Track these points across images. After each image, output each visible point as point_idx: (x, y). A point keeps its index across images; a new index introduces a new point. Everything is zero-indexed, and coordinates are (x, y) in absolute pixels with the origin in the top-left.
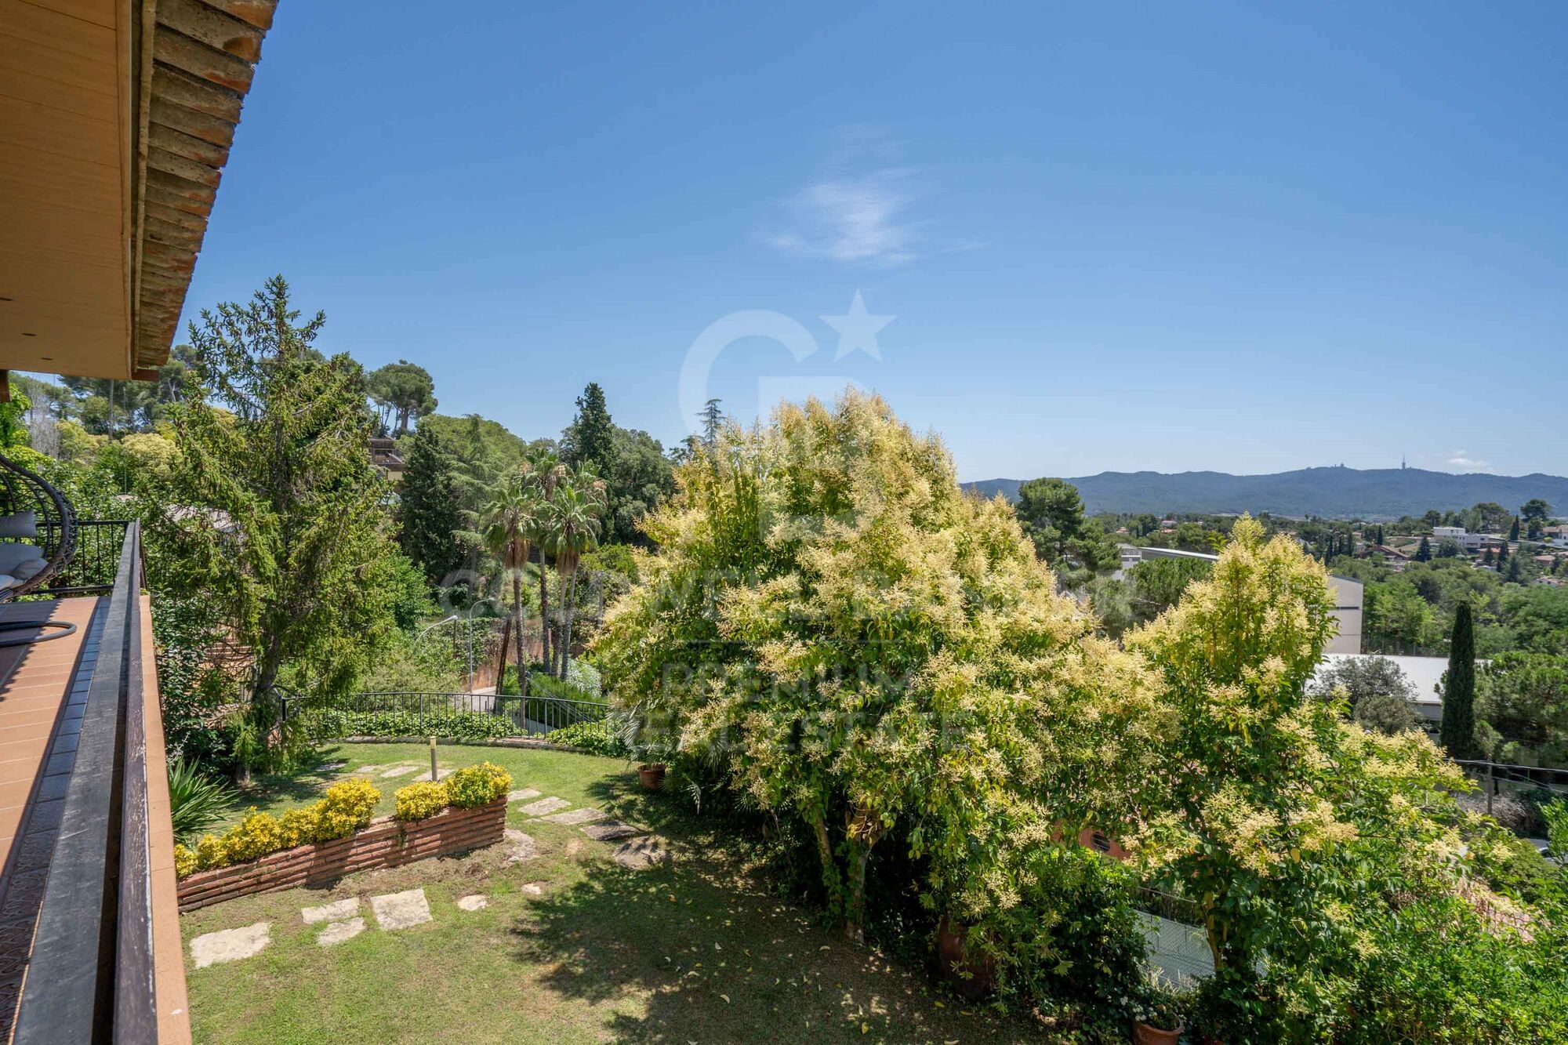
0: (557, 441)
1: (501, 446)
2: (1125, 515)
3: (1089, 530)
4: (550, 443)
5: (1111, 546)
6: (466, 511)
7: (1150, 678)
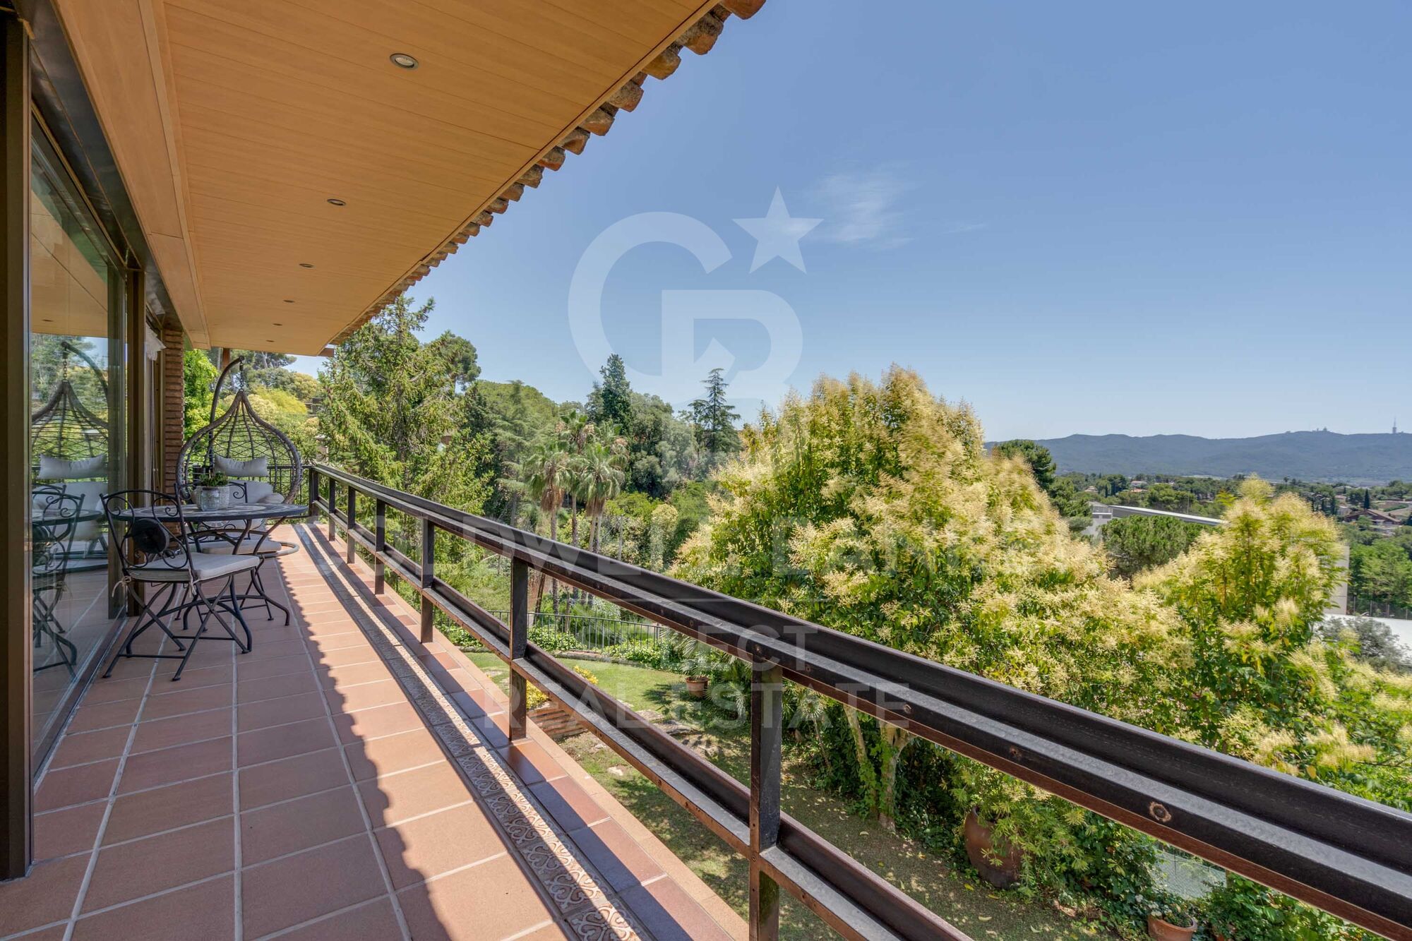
0: (584, 404)
1: (537, 408)
2: (1094, 475)
3: (1060, 488)
4: (577, 406)
5: (1082, 503)
6: (509, 463)
7: (1163, 614)
